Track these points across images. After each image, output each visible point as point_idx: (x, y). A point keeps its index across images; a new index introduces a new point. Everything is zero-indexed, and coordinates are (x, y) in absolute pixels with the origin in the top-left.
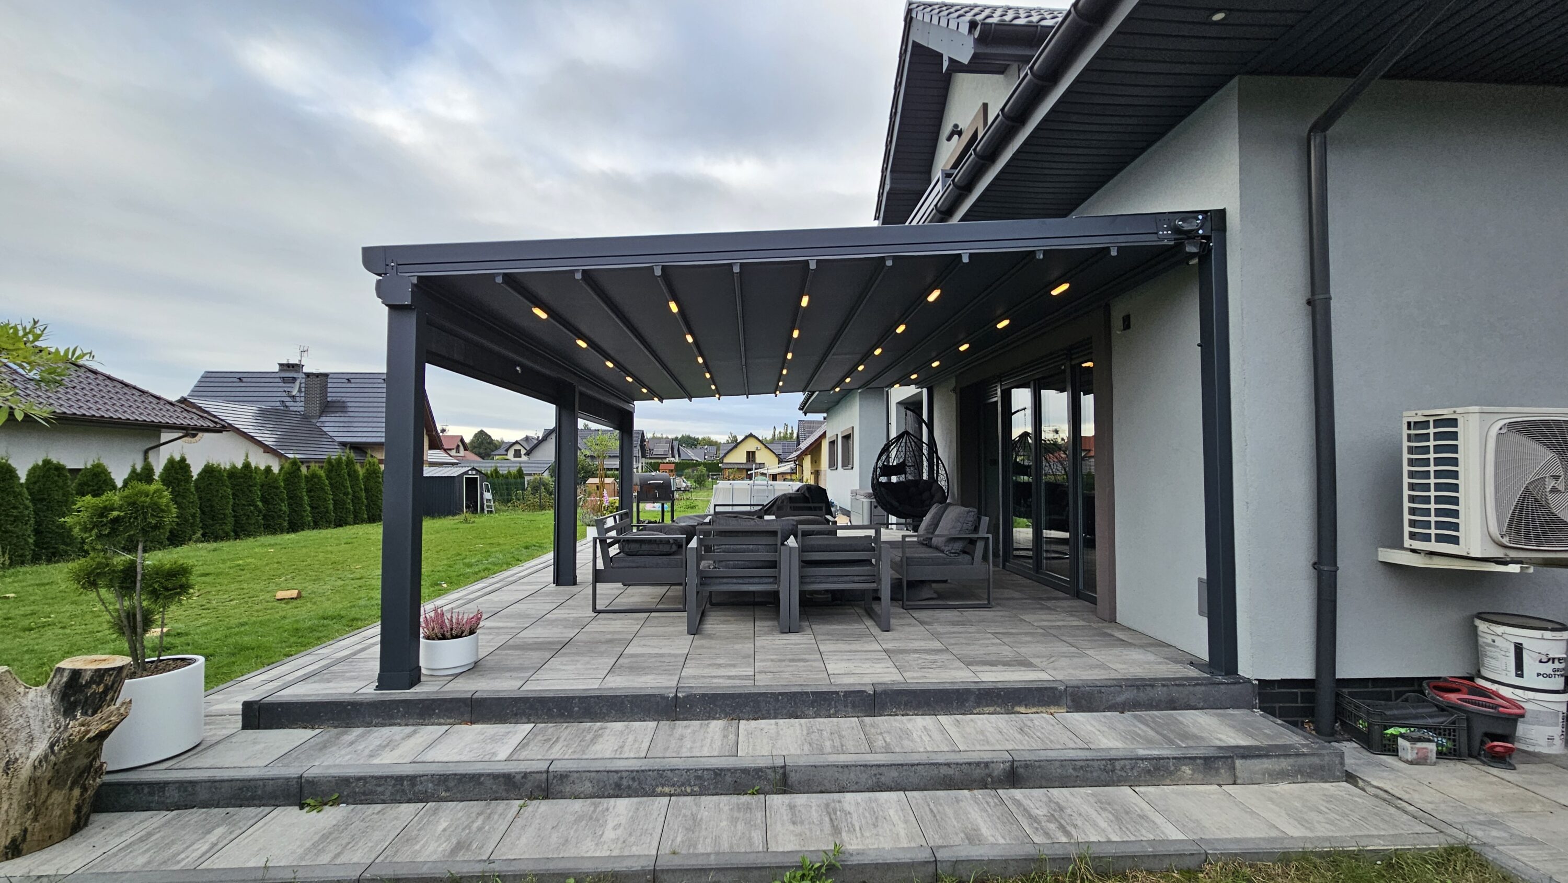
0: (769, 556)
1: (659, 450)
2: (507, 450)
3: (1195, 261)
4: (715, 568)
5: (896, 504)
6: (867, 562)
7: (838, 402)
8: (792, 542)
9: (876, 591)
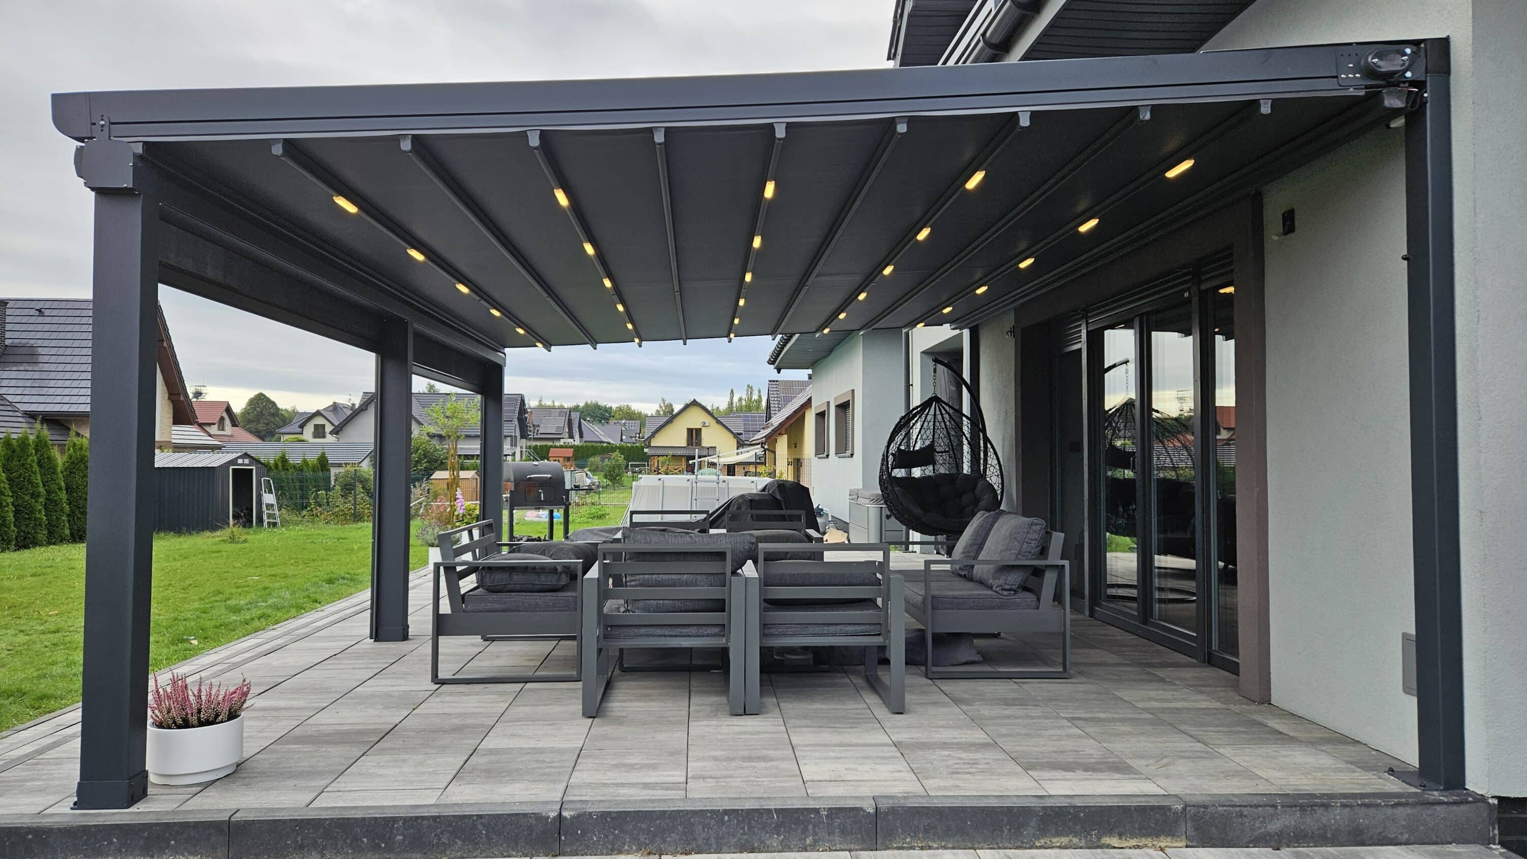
0: (714, 593)
1: (549, 426)
2: (302, 426)
3: (1399, 123)
4: (627, 611)
5: (917, 511)
6: (868, 603)
7: (830, 351)
8: (749, 570)
9: (882, 649)
